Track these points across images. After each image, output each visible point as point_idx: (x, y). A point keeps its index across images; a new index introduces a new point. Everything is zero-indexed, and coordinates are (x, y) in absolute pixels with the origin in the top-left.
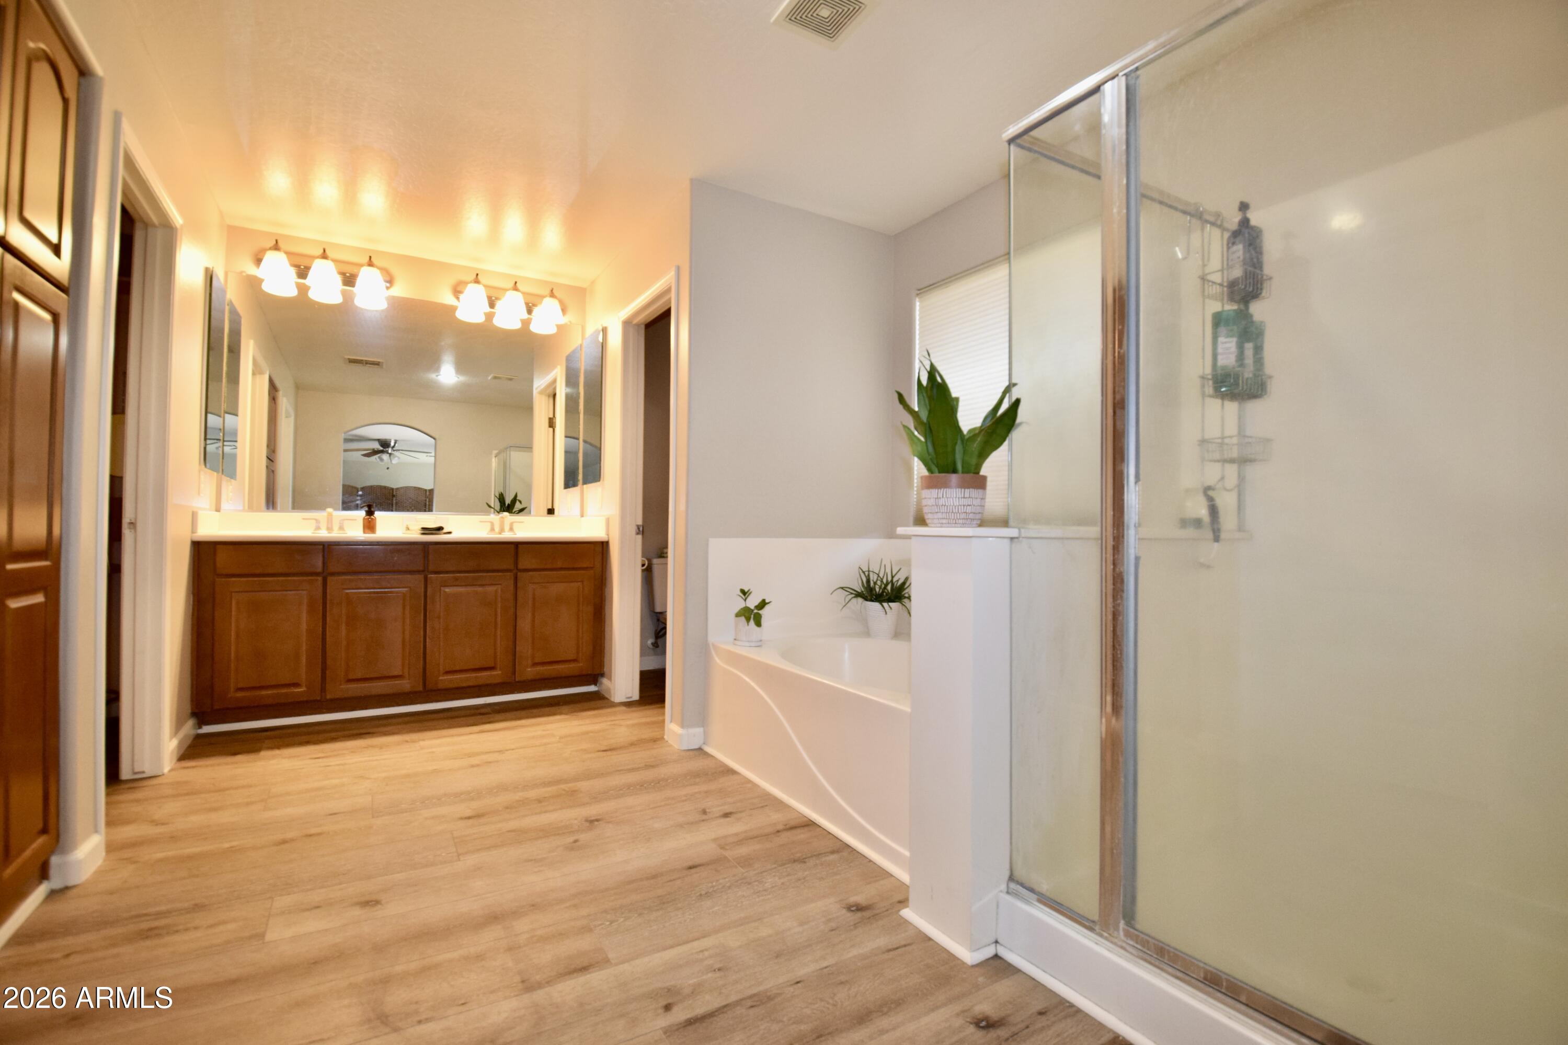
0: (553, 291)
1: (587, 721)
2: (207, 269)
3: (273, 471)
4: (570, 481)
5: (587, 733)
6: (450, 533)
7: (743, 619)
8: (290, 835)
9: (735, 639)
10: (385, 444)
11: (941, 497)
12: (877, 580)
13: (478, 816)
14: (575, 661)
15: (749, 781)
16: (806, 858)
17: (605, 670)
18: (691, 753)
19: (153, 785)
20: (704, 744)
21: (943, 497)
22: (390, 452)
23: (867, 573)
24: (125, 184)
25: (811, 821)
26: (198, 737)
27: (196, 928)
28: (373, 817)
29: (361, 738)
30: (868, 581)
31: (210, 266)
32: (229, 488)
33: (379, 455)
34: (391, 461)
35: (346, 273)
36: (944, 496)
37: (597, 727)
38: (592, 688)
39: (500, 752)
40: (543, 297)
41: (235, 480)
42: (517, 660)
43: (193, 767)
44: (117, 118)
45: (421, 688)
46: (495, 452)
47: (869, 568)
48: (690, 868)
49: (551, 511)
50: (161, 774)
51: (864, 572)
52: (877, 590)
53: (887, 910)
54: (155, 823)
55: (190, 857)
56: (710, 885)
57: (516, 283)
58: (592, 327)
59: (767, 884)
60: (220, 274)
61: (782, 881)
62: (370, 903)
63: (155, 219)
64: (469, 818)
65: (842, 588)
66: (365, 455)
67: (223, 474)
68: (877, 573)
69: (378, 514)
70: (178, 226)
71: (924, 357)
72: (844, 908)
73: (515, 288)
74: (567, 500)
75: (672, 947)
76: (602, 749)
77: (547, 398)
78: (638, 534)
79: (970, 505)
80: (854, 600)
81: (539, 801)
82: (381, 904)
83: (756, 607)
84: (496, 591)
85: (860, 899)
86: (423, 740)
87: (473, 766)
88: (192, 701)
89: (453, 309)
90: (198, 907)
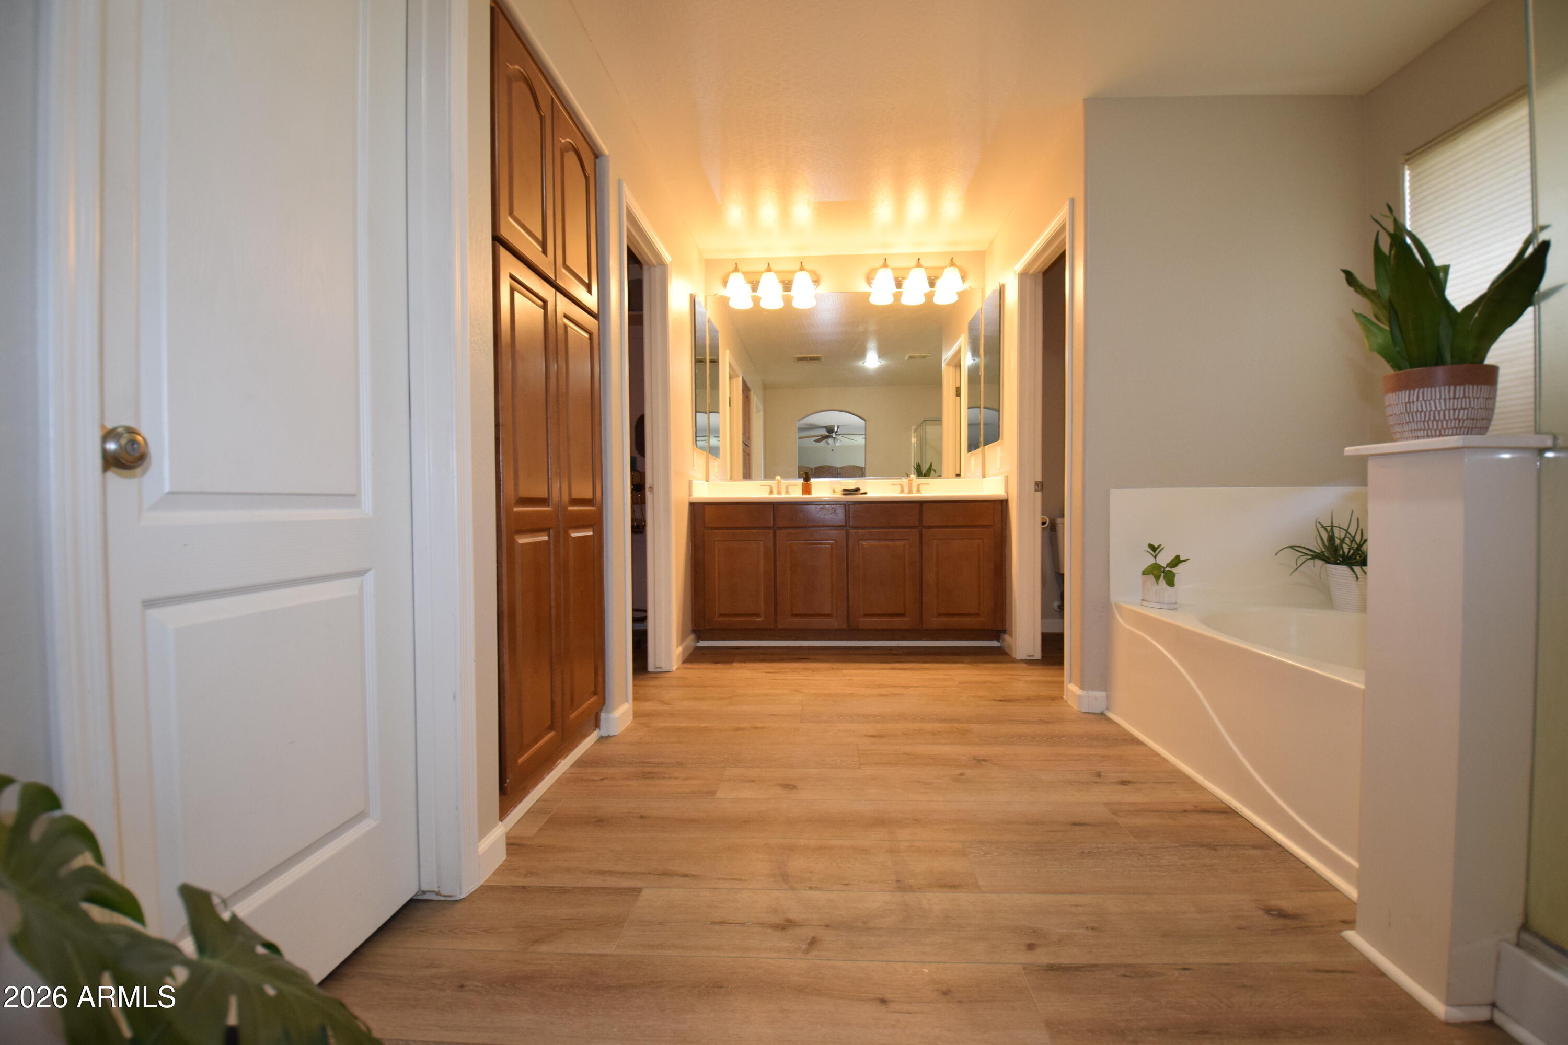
0: (953, 260)
1: (986, 672)
2: (691, 295)
3: (749, 454)
4: (973, 445)
5: (986, 682)
6: (865, 493)
7: (1151, 577)
8: (743, 725)
9: (1143, 600)
10: (830, 430)
11: (1415, 400)
12: (1345, 536)
13: (881, 736)
14: (977, 615)
15: (1157, 755)
16: (1217, 846)
17: (1007, 626)
18: (1091, 716)
19: (666, 677)
20: (1107, 709)
21: (1418, 400)
22: (834, 436)
23: (1329, 529)
24: (628, 230)
25: (1231, 808)
26: (697, 648)
27: (676, 778)
28: (801, 723)
29: (801, 662)
30: (1331, 538)
31: (693, 293)
32: (715, 465)
33: (825, 440)
34: (835, 444)
35: (785, 281)
36: (1421, 399)
37: (995, 679)
38: (994, 644)
39: (906, 687)
40: (944, 268)
41: (719, 458)
42: (924, 611)
43: (690, 668)
44: (619, 182)
45: (845, 626)
46: (914, 427)
47: (1332, 523)
48: (1075, 824)
49: (958, 475)
50: (671, 670)
51: (1325, 528)
52: (1346, 550)
53: (1322, 926)
54: (663, 702)
55: (679, 729)
56: (1095, 845)
57: (919, 259)
58: (991, 288)
59: (1163, 861)
60: (700, 299)
61: (1183, 862)
62: (789, 786)
63: (654, 262)
64: (872, 736)
65: (1292, 547)
66: (816, 441)
67: (710, 452)
68: (1346, 529)
69: (813, 480)
70: (668, 263)
71: (1385, 216)
72: (1261, 909)
73: (919, 265)
74: (972, 461)
75: (1044, 893)
76: (998, 699)
77: (954, 368)
78: (1036, 491)
79: (1465, 408)
80: (1311, 562)
81: (933, 734)
82: (797, 789)
83: (1168, 565)
84: (904, 545)
85: (1284, 904)
86: (846, 669)
87: (881, 695)
88: (692, 620)
89: (868, 295)
90: (679, 764)
